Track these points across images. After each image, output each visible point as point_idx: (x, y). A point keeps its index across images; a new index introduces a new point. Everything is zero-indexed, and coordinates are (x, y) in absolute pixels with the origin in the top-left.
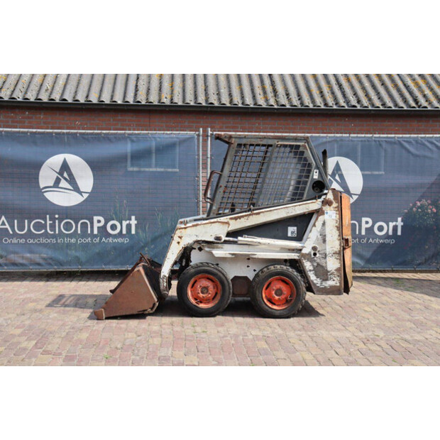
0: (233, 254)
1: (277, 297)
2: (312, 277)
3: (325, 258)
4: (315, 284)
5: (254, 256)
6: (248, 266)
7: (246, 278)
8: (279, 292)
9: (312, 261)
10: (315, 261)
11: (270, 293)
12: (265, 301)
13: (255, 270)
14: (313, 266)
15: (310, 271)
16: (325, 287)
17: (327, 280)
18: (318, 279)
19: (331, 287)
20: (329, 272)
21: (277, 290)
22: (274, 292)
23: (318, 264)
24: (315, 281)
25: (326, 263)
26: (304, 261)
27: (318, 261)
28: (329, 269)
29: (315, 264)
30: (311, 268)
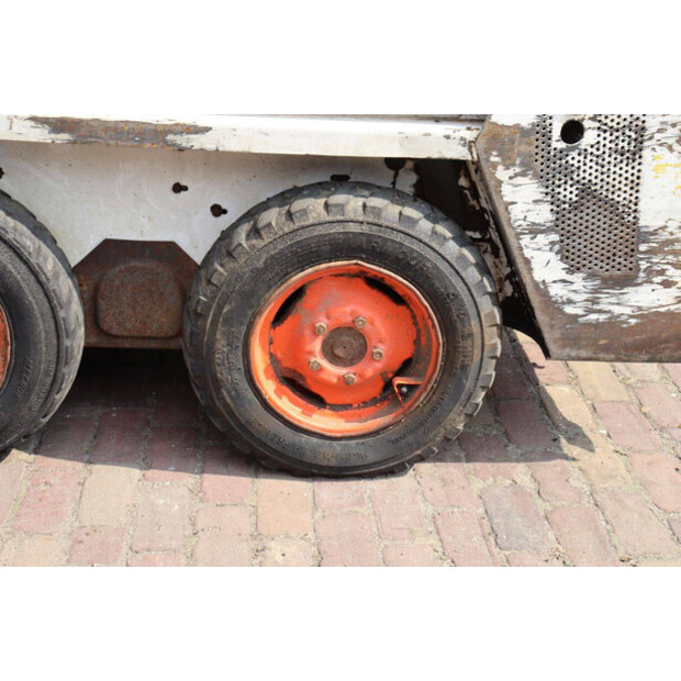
0: (58, 125)
1: (333, 372)
2: (543, 266)
3: (635, 154)
4: (554, 306)
5: (197, 142)
6: (178, 188)
7: (168, 252)
8: (347, 343)
9: (549, 172)
10: (568, 171)
11: (296, 345)
12: (269, 387)
13: (217, 211)
14: (555, 202)
15: (535, 230)
16: (614, 323)
17: (628, 281)
18: (578, 279)
19: (648, 318)
20: (644, 236)
21: (339, 331)
22: (317, 345)
23: (586, 191)
24: (556, 291)
25: (635, 185)
26: (502, 174)
27: (589, 172)
28: (647, 220)
29: (569, 193)
30: (544, 215)
